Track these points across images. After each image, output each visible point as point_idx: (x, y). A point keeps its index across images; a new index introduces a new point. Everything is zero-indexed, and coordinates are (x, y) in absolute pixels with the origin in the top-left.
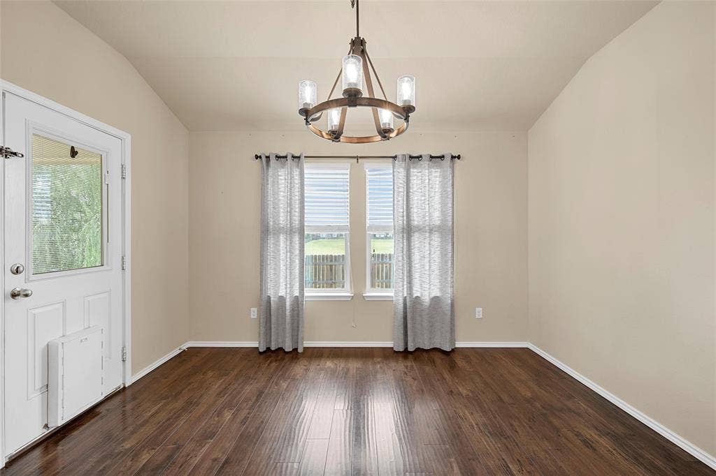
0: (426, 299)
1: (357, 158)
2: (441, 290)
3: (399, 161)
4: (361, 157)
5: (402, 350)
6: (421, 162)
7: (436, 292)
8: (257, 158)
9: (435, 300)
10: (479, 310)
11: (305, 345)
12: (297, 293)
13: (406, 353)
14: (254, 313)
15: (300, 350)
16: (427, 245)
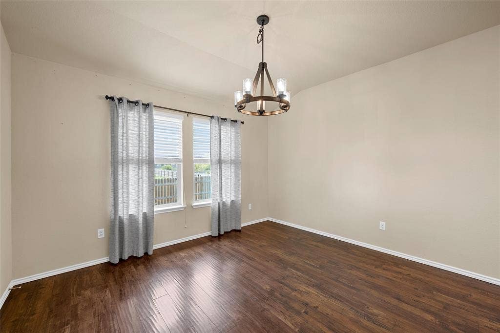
0: (229, 202)
1: (188, 113)
2: (235, 196)
3: (215, 120)
4: (190, 113)
5: (217, 235)
6: (226, 123)
7: (233, 198)
8: (107, 99)
9: (232, 202)
10: (250, 205)
11: (154, 248)
12: (145, 210)
13: (220, 237)
14: (101, 233)
15: (151, 253)
16: (229, 171)
